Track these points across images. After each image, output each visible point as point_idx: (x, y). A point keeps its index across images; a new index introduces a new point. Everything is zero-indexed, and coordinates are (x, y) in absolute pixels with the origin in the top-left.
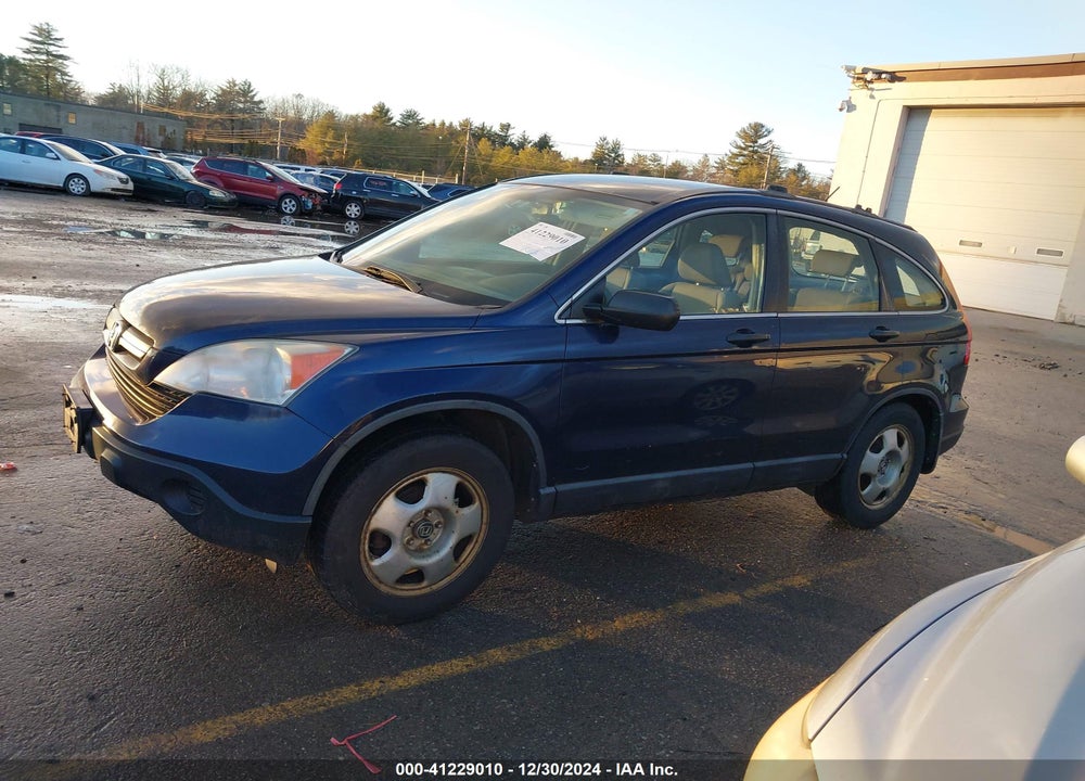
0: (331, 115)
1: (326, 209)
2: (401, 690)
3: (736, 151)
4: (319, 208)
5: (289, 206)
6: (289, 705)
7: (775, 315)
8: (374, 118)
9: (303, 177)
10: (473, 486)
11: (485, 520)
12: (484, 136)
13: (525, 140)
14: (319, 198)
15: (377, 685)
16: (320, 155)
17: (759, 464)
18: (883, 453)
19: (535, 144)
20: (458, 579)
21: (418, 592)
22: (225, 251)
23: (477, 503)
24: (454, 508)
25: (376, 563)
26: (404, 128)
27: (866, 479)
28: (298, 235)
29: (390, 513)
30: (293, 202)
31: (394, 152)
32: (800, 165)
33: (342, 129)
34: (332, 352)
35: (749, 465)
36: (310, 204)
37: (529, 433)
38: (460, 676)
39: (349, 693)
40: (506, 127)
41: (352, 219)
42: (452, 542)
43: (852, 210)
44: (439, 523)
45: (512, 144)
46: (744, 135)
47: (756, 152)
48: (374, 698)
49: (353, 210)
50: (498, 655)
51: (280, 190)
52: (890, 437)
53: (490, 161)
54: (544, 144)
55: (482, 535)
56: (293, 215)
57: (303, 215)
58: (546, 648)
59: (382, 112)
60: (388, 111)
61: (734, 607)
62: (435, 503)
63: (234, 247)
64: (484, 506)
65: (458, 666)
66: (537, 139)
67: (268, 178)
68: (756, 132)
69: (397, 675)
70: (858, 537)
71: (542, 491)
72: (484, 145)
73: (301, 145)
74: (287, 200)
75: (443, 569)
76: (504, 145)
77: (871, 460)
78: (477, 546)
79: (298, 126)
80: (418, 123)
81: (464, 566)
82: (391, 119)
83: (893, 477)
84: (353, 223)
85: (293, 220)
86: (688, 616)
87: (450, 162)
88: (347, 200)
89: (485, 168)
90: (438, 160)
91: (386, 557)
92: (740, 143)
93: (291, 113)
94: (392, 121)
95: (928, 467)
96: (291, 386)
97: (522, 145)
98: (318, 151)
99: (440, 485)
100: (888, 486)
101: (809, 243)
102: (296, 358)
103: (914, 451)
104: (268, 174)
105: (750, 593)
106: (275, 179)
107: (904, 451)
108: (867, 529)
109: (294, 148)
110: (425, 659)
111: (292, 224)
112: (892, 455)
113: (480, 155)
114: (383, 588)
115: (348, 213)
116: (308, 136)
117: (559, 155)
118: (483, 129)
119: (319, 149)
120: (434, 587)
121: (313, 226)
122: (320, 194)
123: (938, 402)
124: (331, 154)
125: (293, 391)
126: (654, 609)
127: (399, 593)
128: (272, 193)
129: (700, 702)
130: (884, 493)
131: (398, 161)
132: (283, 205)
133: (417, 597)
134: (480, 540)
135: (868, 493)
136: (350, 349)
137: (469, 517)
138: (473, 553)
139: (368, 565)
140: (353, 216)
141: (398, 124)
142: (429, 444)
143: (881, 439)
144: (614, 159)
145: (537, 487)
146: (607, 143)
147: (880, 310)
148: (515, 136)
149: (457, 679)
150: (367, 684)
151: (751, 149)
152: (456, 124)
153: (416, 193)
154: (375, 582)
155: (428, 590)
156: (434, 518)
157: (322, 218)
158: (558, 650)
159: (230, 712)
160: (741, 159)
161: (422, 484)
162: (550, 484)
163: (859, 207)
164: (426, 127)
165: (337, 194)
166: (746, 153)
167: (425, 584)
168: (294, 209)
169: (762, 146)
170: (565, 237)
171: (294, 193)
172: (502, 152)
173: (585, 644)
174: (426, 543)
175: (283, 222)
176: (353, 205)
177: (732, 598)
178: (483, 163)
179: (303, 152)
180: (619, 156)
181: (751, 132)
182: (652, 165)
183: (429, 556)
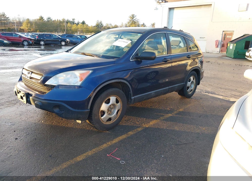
0: (28, 20)
1: (35, 43)
2: (115, 143)
3: (129, 21)
4: (33, 43)
5: (26, 43)
6: (94, 150)
7: (170, 55)
8: (40, 20)
9: (27, 36)
10: (119, 99)
11: (121, 106)
12: (68, 22)
13: (79, 22)
14: (33, 40)
15: (110, 143)
16: (27, 30)
17: (170, 87)
18: (191, 82)
19: (81, 23)
20: (118, 119)
21: (110, 123)
22: (16, 56)
23: (120, 102)
24: (116, 104)
25: (102, 118)
26: (48, 22)
27: (188, 88)
28: (29, 50)
29: (104, 107)
30: (27, 42)
31: (47, 28)
32: (144, 23)
33: (32, 23)
34: (87, 72)
35: (168, 87)
36: (31, 42)
37: (129, 86)
38: (126, 138)
39: (105, 146)
40: (74, 19)
41: (42, 45)
42: (116, 111)
43: (179, 31)
44: (113, 107)
45: (75, 23)
46: (131, 17)
47: (133, 21)
48: (111, 145)
49: (42, 43)
50: (131, 133)
51: (22, 39)
52: (192, 78)
53: (71, 28)
54: (83, 23)
55: (121, 109)
56: (27, 45)
57: (30, 45)
58: (140, 130)
59: (42, 18)
60: (43, 18)
61: (171, 116)
62: (112, 103)
63: (17, 54)
64: (121, 103)
65: (124, 136)
66: (82, 22)
67: (19, 37)
68: (133, 16)
69: (113, 140)
70: (188, 100)
71: (132, 98)
72: (69, 25)
73: (22, 28)
74: (25, 42)
75: (115, 117)
76: (74, 24)
77: (189, 83)
78: (121, 111)
79: (20, 23)
80: (51, 20)
81: (118, 116)
82: (44, 19)
83: (193, 86)
84: (43, 46)
85: (27, 47)
86: (164, 120)
87: (62, 29)
88: (41, 40)
89: (70, 30)
90: (58, 29)
91: (104, 116)
92: (130, 19)
93: (17, 20)
94: (45, 20)
95: (198, 84)
96: (80, 81)
97: (78, 24)
98: (27, 29)
99: (113, 99)
100: (192, 89)
101: (172, 39)
102: (81, 74)
103: (196, 81)
104: (18, 36)
105: (173, 113)
106: (20, 37)
107: (194, 81)
108: (189, 98)
109: (20, 29)
110: (116, 136)
111: (27, 48)
112: (192, 82)
113: (68, 27)
114: (104, 123)
115: (41, 44)
116: (23, 25)
117: (88, 25)
118: (68, 20)
119: (27, 28)
120: (113, 121)
121: (33, 48)
122: (33, 39)
123: (199, 69)
124: (30, 30)
125: (81, 82)
126: (156, 119)
127: (108, 124)
128: (21, 40)
129: (174, 135)
130: (191, 90)
131: (48, 30)
132: (24, 43)
133: (110, 124)
134: (121, 110)
135: (189, 90)
136: (91, 71)
137: (119, 105)
138: (120, 113)
139: (101, 118)
140: (42, 44)
141: (46, 21)
142: (110, 90)
143: (190, 79)
144: (101, 25)
145: (131, 97)
146: (99, 21)
147: (187, 52)
148: (76, 22)
149: (125, 139)
150: (108, 143)
151: (132, 20)
152: (61, 20)
153: (57, 37)
154: (102, 122)
155: (112, 122)
156: (112, 107)
157: (34, 46)
158: (142, 130)
159: (82, 154)
160: (130, 23)
161: (109, 99)
162: (133, 96)
163: (180, 30)
164: (54, 21)
165: (37, 39)
166: (131, 21)
167: (112, 121)
168: (27, 44)
169: (135, 19)
170: (127, 42)
171: (27, 40)
172: (74, 25)
173: (146, 128)
174: (111, 112)
175: (24, 47)
176: (42, 42)
177: (170, 115)
178: (70, 28)
179: (23, 29)
180: (102, 24)
181: (132, 16)
182: (110, 26)
183: (112, 115)
